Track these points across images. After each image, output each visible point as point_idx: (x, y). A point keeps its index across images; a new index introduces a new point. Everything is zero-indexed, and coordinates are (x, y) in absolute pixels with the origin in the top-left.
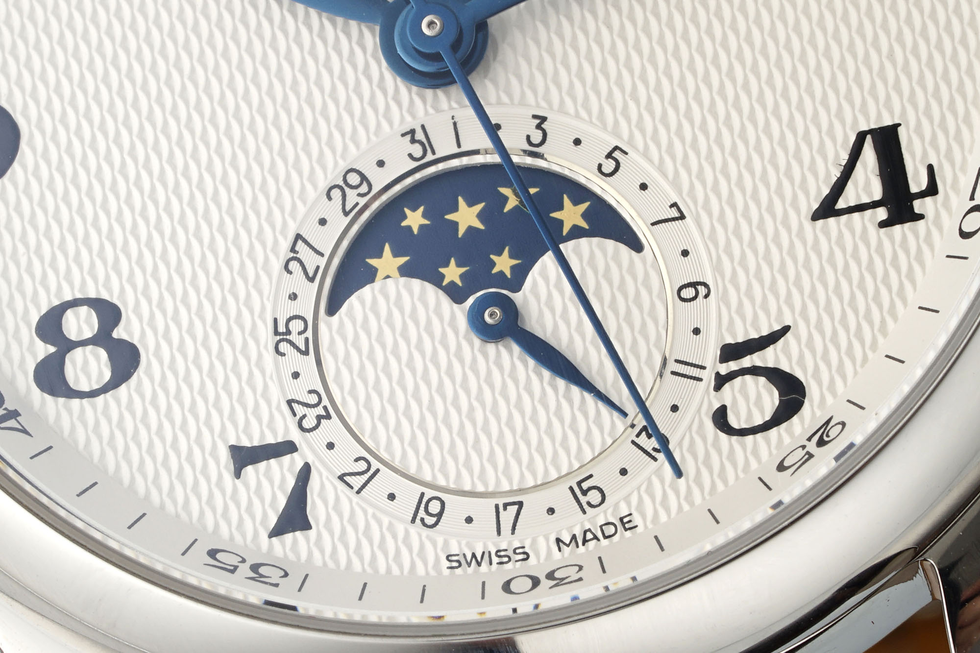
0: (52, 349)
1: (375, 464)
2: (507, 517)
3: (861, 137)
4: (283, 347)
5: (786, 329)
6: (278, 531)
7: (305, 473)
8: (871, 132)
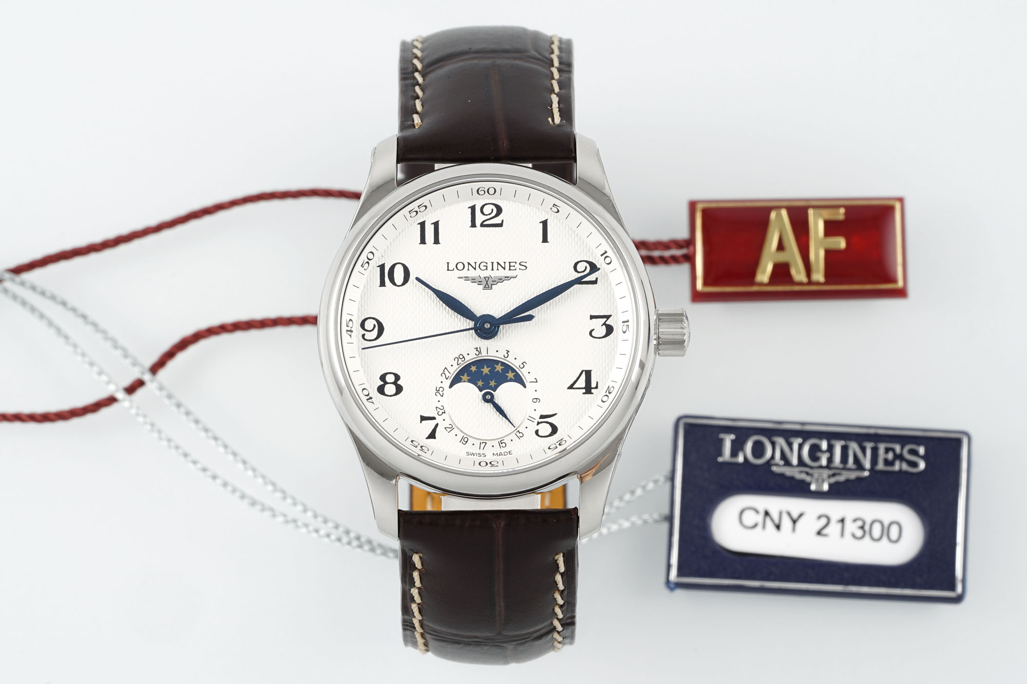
0: (383, 383)
1: (454, 427)
2: (483, 445)
3: (582, 371)
4: (437, 394)
5: (556, 414)
6: (428, 438)
7: (437, 425)
8: (586, 371)
